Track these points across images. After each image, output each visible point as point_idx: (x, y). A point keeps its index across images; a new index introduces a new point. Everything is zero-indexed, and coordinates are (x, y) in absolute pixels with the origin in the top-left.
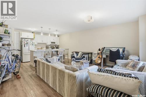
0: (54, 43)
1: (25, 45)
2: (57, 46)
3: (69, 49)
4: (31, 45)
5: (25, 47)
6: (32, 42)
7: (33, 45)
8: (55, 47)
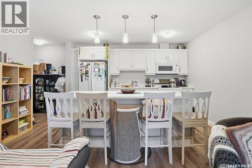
0: (170, 68)
1: (82, 77)
2: (180, 79)
3: (209, 94)
4: (95, 75)
5: (82, 81)
6: (97, 70)
7: (100, 76)
8: (173, 80)
